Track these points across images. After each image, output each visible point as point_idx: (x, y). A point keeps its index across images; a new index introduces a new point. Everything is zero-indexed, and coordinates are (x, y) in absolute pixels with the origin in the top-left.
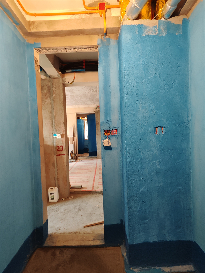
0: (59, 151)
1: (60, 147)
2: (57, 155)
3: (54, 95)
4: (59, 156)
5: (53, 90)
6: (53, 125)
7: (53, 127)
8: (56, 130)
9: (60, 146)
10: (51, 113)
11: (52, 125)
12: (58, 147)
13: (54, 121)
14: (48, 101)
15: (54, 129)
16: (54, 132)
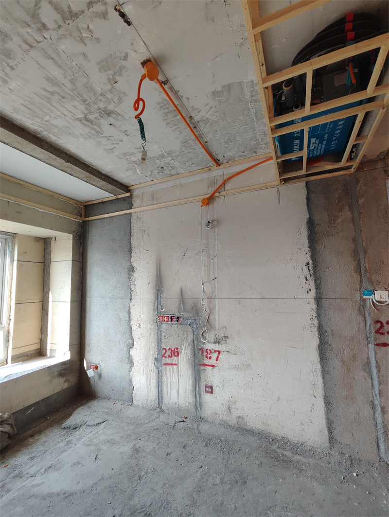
0: (383, 334)
1: (385, 325)
2: (378, 345)
3: (361, 202)
4: (383, 348)
5: (358, 189)
6: (360, 268)
7: (361, 275)
8: (371, 282)
9: (384, 322)
10: (354, 240)
11: (358, 269)
12: (379, 325)
13: (362, 261)
14: (346, 214)
15: (364, 280)
16: (364, 285)
